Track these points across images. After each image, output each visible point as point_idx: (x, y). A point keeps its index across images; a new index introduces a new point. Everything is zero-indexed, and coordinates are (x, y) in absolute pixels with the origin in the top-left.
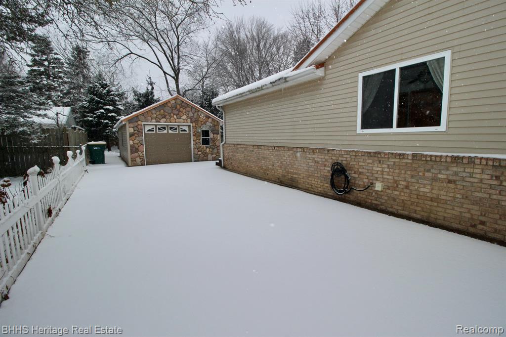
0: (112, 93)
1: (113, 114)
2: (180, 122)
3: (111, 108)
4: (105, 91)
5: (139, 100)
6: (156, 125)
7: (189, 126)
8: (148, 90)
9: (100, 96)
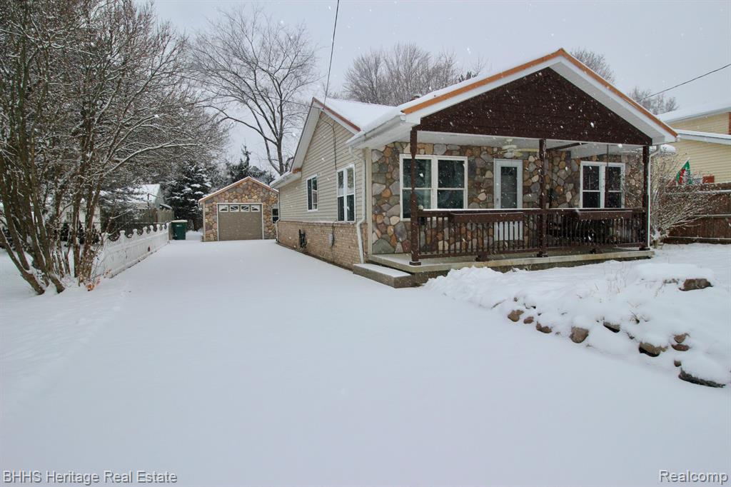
0: (200, 170)
1: (200, 192)
2: (251, 201)
3: (198, 186)
4: (193, 169)
5: (232, 174)
6: (229, 205)
7: (261, 205)
8: (242, 161)
9: (188, 174)
